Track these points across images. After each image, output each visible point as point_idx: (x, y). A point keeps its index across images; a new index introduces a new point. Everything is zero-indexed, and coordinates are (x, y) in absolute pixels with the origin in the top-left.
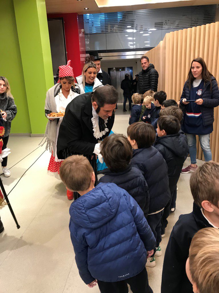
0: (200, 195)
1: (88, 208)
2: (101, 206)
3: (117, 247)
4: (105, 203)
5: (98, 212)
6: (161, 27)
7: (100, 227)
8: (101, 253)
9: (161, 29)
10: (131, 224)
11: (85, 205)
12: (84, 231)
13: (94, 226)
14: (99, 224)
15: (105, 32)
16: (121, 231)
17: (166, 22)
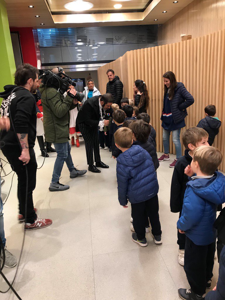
0: (187, 141)
1: (133, 155)
2: (139, 154)
3: (147, 177)
4: (140, 153)
5: (138, 158)
6: (112, 42)
7: (138, 166)
8: (139, 182)
9: (112, 44)
10: (153, 165)
11: (131, 154)
12: (130, 168)
13: (135, 165)
14: (139, 164)
15: (60, 46)
16: (148, 169)
17: (115, 38)
